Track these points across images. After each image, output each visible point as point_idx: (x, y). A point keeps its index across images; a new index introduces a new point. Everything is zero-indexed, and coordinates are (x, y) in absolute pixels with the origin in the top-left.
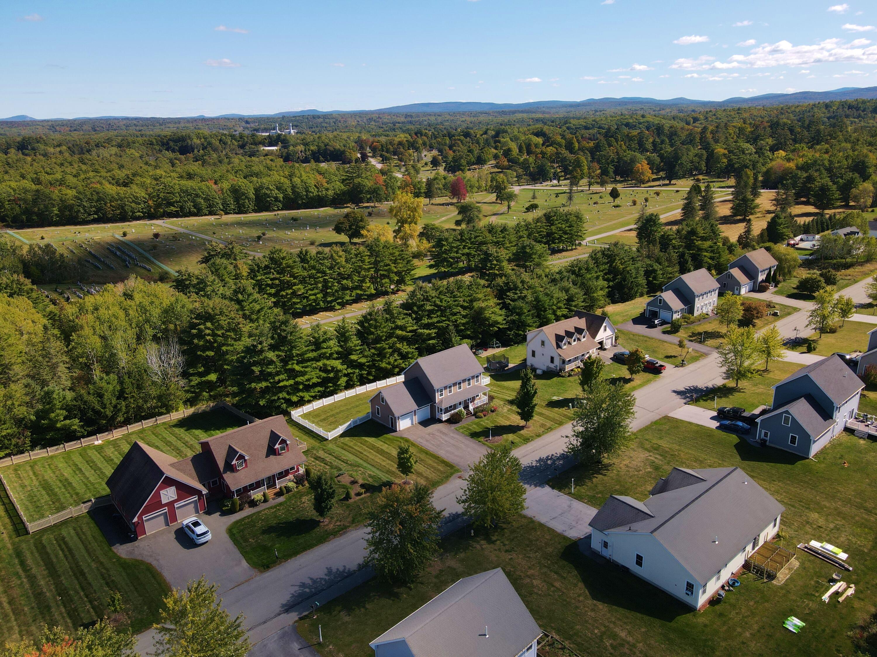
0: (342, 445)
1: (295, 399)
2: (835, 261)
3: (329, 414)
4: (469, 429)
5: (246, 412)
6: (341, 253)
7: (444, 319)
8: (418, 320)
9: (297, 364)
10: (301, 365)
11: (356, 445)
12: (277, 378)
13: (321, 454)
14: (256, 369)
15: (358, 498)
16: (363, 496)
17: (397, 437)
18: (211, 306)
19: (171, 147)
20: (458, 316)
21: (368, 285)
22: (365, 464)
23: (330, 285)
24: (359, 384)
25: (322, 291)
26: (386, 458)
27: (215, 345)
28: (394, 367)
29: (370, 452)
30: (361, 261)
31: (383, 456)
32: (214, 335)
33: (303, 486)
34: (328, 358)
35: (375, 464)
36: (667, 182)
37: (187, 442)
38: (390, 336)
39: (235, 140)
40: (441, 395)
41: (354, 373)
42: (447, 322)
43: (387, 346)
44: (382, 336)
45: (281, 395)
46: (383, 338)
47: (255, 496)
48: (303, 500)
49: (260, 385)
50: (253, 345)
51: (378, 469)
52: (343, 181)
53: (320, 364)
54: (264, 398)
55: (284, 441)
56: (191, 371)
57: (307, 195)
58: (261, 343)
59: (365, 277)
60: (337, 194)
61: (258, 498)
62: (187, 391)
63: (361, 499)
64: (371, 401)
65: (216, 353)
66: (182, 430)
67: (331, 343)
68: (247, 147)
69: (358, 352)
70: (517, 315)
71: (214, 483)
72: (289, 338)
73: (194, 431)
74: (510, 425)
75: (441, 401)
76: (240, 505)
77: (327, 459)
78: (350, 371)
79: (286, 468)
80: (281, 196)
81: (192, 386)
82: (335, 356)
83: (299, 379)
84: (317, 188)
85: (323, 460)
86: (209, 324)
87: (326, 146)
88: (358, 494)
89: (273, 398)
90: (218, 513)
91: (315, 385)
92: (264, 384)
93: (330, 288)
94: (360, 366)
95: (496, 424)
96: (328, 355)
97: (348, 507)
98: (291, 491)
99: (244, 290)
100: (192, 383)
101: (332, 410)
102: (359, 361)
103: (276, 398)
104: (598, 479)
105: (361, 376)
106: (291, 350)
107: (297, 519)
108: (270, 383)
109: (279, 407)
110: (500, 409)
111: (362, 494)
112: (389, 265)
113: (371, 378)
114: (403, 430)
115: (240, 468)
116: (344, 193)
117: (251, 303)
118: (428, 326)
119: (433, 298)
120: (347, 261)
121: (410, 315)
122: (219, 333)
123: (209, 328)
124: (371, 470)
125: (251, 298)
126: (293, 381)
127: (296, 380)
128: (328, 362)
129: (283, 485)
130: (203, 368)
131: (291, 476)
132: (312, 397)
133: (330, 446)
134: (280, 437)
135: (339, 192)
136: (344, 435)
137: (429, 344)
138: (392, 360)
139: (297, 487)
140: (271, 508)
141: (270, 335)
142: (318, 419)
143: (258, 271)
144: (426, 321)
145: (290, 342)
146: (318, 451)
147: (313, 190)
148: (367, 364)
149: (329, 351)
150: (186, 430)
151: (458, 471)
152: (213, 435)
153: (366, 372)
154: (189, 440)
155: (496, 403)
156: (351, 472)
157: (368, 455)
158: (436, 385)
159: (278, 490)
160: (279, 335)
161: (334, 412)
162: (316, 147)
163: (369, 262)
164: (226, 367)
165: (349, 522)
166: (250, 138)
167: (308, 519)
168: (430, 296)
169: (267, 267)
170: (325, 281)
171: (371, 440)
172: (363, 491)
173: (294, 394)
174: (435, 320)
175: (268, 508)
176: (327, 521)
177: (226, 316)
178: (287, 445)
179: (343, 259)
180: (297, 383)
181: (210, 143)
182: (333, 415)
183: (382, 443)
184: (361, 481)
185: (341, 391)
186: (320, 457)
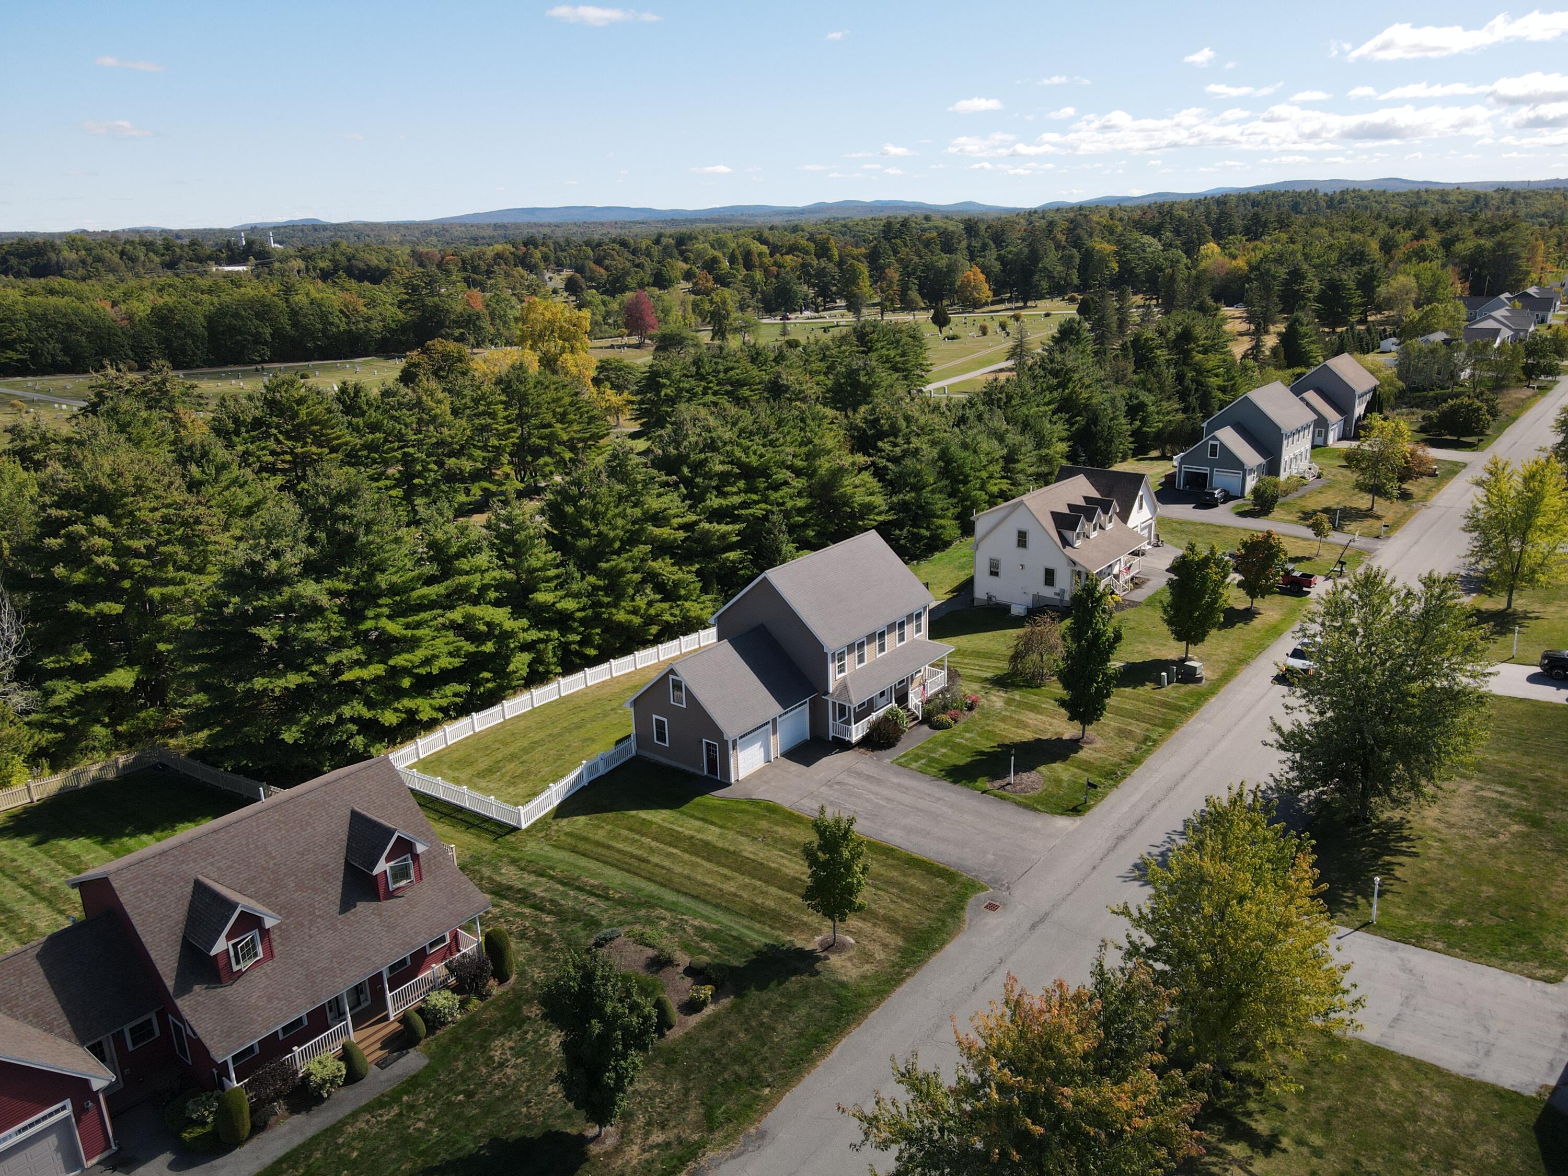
0: (569, 840)
1: (389, 718)
2: (1431, 393)
3: (500, 756)
4: (932, 760)
5: (237, 770)
6: (440, 395)
7: (755, 497)
8: (694, 498)
9: (390, 617)
10: (402, 620)
11: (616, 837)
12: (331, 659)
13: (509, 875)
14: (267, 634)
15: (694, 1020)
16: (710, 1010)
17: (737, 801)
18: (107, 469)
19: (12, 268)
20: (785, 490)
21: (507, 469)
22: (669, 896)
23: (419, 467)
24: (559, 670)
25: (398, 483)
26: (729, 867)
27: (127, 584)
28: (650, 620)
29: (669, 855)
30: (489, 414)
31: (719, 863)
32: (120, 551)
33: (482, 997)
34: (475, 601)
35: (701, 891)
36: (1021, 304)
37: (38, 881)
38: (632, 539)
39: (156, 253)
40: (841, 669)
41: (547, 640)
42: (763, 506)
43: (630, 565)
44: (613, 540)
45: (346, 711)
46: (617, 545)
47: (313, 1066)
48: (497, 1055)
49: (281, 682)
50: (252, 564)
51: (717, 906)
52: (401, 303)
53: (457, 615)
54: (293, 721)
55: (405, 847)
56: (49, 662)
57: (324, 331)
58: (277, 554)
59: (498, 450)
60: (391, 330)
61: (326, 1073)
62: (41, 726)
63: (708, 1025)
64: (636, 703)
65: (129, 606)
66: (22, 844)
67: (483, 559)
68: (181, 266)
69: (552, 585)
70: (912, 490)
71: (140, 1033)
72: (363, 539)
73: (63, 843)
74: (1038, 740)
75: (844, 687)
76: (253, 1111)
77: (538, 891)
78: (534, 635)
79: (422, 941)
80: (267, 331)
81: (57, 709)
82: (492, 595)
83: (399, 660)
84: (347, 316)
85: (524, 897)
86: (101, 521)
87: (349, 260)
88: (692, 1007)
89: (324, 720)
90: (166, 1158)
91: (446, 677)
92: (293, 680)
93: (420, 475)
94: (562, 621)
95: (999, 740)
96: (474, 591)
97: (670, 1062)
98: (444, 1024)
99: (205, 454)
100: (56, 700)
101: (505, 744)
102: (558, 606)
103: (333, 719)
104: (1405, 869)
105: (564, 647)
106: (369, 576)
107: (495, 1142)
108: (312, 674)
109: (343, 744)
110: (983, 702)
111: (704, 1004)
112: (549, 425)
113: (592, 652)
114: (749, 778)
115: (244, 966)
116: (404, 328)
117: (227, 488)
118: (718, 515)
119: (725, 444)
120: (455, 412)
121: (676, 485)
122: (138, 544)
123: (102, 533)
124: (695, 914)
125: (225, 477)
126: (382, 666)
127: (391, 662)
128: (477, 611)
129: (415, 1003)
130: (88, 655)
131: (437, 969)
132: (441, 709)
133: (532, 847)
134: (391, 832)
135: (393, 326)
136: (565, 809)
137: (727, 559)
138: (641, 602)
139: (463, 1005)
140: (380, 1103)
141: (303, 533)
142: (470, 771)
143: (237, 434)
144: (714, 501)
145: (364, 553)
146: (496, 868)
147: (337, 321)
148: (579, 614)
149: (476, 580)
150: (34, 844)
151: (972, 886)
152: (129, 851)
153: (578, 638)
154: (44, 874)
155: (968, 689)
156: (637, 928)
157: (666, 863)
158: (831, 641)
159: (393, 1026)
160: (333, 534)
161: (514, 748)
162: (328, 263)
163: (504, 418)
164: (162, 647)
165: (697, 1127)
166: (186, 249)
167: (535, 1133)
168: (719, 438)
169: (257, 423)
170: (407, 461)
171: (659, 817)
172: (707, 991)
173: (385, 705)
174: (736, 500)
175: (369, 1108)
176: (611, 1134)
177: (157, 497)
178: (416, 857)
179: (446, 408)
180: (395, 672)
181: (98, 259)
182: (513, 757)
183: (698, 824)
184: (683, 959)
185: (515, 690)
186: (510, 888)
